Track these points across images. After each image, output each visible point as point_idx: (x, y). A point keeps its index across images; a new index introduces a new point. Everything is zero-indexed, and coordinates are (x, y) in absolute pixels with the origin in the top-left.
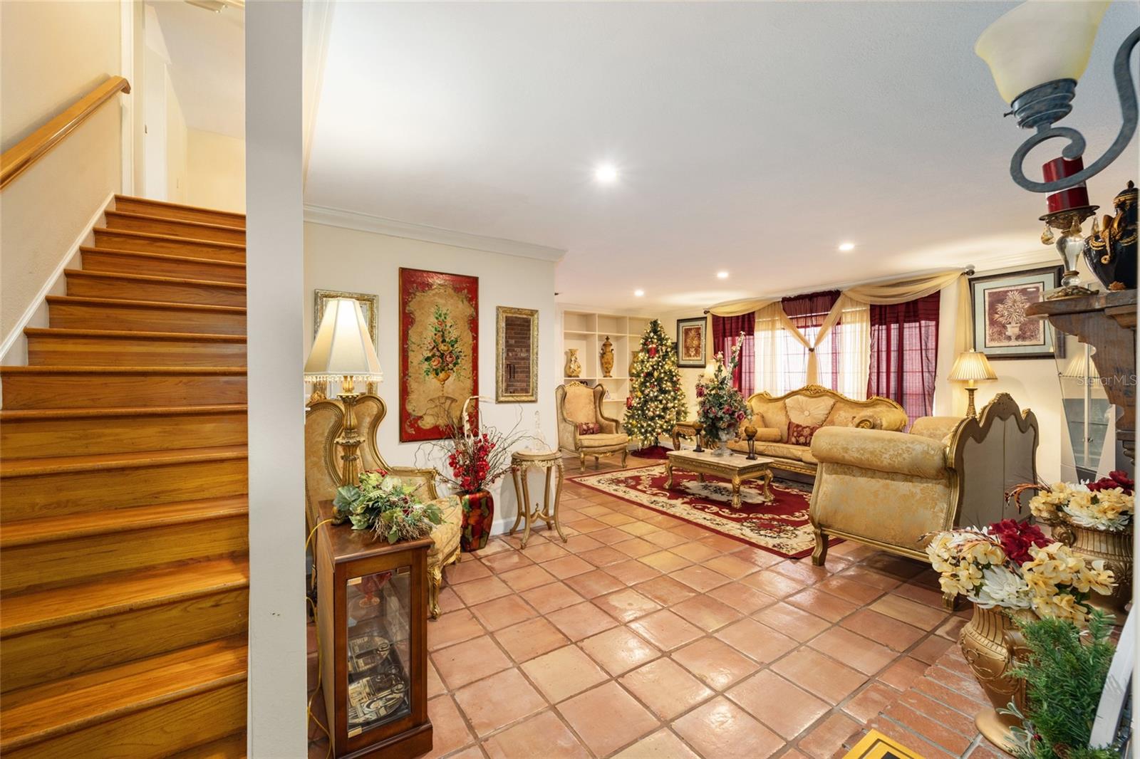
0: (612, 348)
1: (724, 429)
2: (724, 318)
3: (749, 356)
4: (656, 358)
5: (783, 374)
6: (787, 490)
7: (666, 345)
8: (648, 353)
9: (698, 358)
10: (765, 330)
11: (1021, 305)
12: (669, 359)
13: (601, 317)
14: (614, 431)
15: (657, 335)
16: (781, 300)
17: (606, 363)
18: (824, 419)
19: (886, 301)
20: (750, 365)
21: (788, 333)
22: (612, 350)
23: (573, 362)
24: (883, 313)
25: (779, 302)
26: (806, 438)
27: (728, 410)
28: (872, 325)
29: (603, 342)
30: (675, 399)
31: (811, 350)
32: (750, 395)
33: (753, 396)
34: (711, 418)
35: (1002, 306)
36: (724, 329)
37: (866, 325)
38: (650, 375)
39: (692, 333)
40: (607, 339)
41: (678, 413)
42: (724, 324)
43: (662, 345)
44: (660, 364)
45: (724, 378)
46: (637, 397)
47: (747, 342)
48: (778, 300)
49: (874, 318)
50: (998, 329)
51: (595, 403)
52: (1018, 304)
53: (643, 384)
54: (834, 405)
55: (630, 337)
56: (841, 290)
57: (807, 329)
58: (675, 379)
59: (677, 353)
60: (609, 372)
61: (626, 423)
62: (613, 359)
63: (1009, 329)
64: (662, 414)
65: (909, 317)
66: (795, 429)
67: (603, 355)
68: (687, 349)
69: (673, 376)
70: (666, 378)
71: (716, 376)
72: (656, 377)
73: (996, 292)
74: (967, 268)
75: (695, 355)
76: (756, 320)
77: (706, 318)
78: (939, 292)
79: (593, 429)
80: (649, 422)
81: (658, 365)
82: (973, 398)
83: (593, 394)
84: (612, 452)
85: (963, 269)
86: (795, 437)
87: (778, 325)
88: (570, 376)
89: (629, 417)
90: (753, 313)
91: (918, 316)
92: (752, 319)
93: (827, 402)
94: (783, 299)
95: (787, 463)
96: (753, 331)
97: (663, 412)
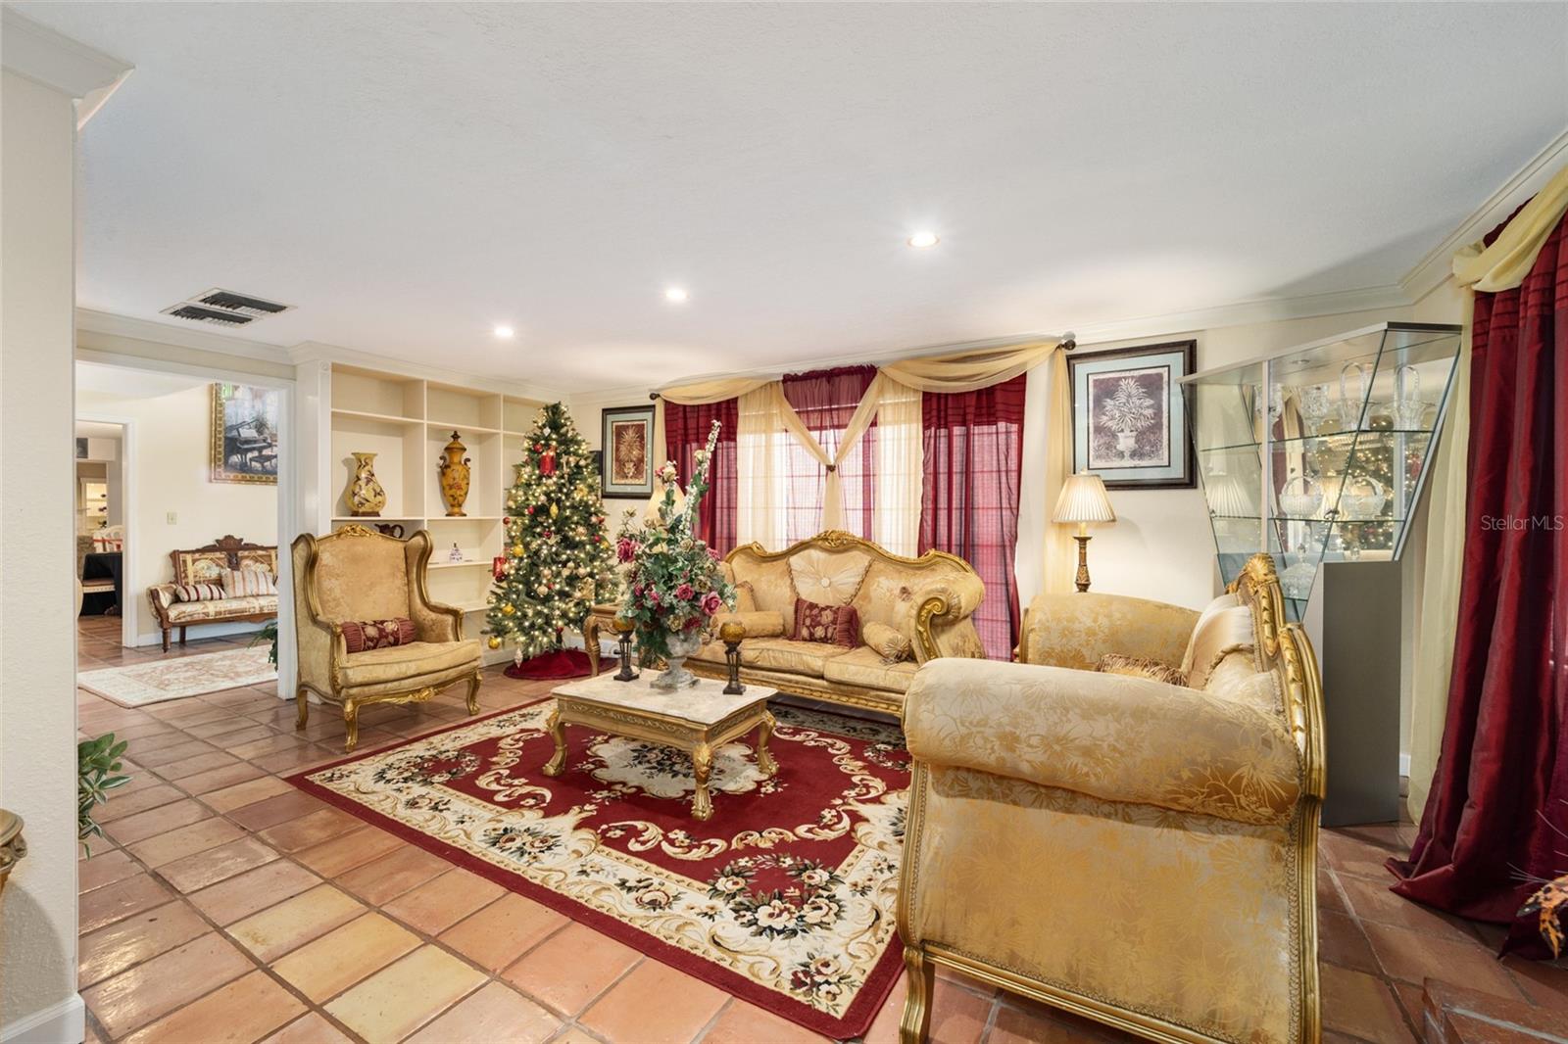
0: (465, 456)
1: (677, 633)
2: (685, 406)
3: (729, 478)
4: (555, 479)
5: (785, 511)
6: (798, 738)
7: (575, 454)
8: (539, 467)
9: (642, 481)
10: (755, 432)
11: (1138, 402)
12: (583, 480)
13: (434, 388)
14: (451, 637)
15: (557, 433)
16: (781, 378)
17: (451, 487)
18: (853, 592)
19: (947, 387)
20: (729, 494)
21: (794, 438)
22: (468, 460)
23: (362, 483)
24: (942, 408)
25: (778, 381)
26: (826, 629)
27: (685, 591)
28: (926, 427)
29: (446, 444)
30: (592, 558)
31: (831, 468)
32: (729, 550)
33: (734, 550)
34: (649, 609)
35: (1112, 402)
36: (686, 428)
37: (917, 427)
38: (542, 510)
39: (630, 435)
40: (455, 436)
41: (600, 585)
42: (685, 418)
43: (567, 453)
44: (565, 490)
45: (678, 520)
46: (514, 557)
47: (725, 454)
48: (776, 380)
49: (927, 417)
50: (1106, 439)
51: (408, 573)
52: (1135, 399)
53: (528, 530)
54: (870, 566)
55: (505, 435)
56: (876, 366)
57: (824, 432)
58: (594, 519)
59: (601, 471)
60: (460, 506)
61: (492, 610)
62: (467, 478)
63: (1121, 440)
64: (567, 589)
65: (981, 415)
66: (808, 612)
67: (444, 470)
68: (620, 463)
69: (591, 515)
70: (575, 518)
71: (663, 514)
72: (554, 515)
73: (1104, 379)
74: (1064, 337)
75: (635, 476)
76: (740, 414)
77: (654, 406)
78: (1025, 374)
79: (394, 633)
80: (539, 608)
81: (561, 491)
82: (1085, 553)
83: (402, 556)
84: (436, 686)
85: (1060, 338)
86: (808, 627)
87: (777, 423)
88: (355, 514)
89: (499, 598)
90: (735, 400)
91: (994, 414)
92: (733, 412)
93: (858, 560)
94: (784, 376)
95: (797, 682)
96: (735, 433)
97: (568, 584)
